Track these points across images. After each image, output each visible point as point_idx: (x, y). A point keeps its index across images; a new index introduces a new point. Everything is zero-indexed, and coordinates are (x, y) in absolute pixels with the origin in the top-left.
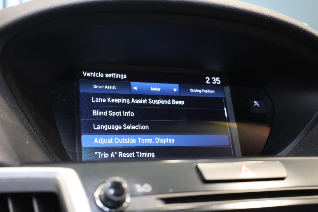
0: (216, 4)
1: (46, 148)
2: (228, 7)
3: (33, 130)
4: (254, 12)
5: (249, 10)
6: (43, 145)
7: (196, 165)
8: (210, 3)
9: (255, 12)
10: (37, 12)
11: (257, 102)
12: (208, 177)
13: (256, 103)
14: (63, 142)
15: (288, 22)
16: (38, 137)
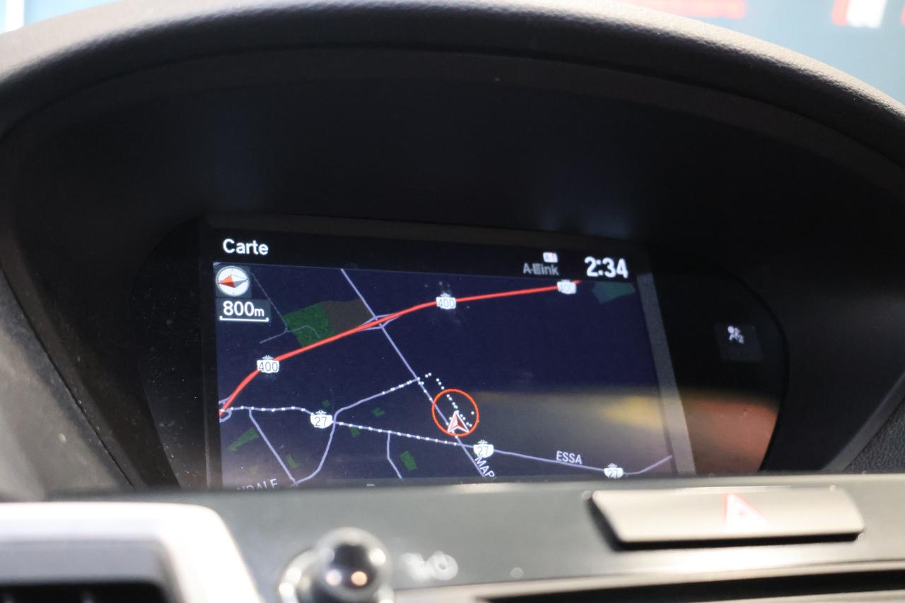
0: (626, 25)
1: (116, 462)
2: (662, 35)
3: (75, 406)
4: (738, 49)
5: (722, 43)
6: (106, 452)
7: (588, 498)
8: (611, 20)
9: (740, 51)
10: (95, 41)
11: (736, 329)
12: (627, 531)
13: (734, 333)
14: (166, 448)
15: (836, 81)
16: (91, 428)
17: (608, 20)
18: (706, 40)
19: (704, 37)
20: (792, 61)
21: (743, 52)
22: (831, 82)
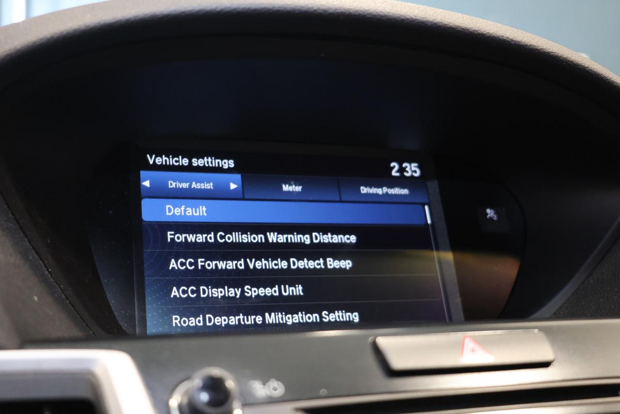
3: (47, 273)
5: (473, 29)
6: (68, 302)
7: (373, 341)
8: (397, 16)
9: (485, 34)
11: (492, 211)
12: (398, 363)
13: (491, 213)
14: (109, 296)
15: (552, 52)
16: (57, 286)
17: (395, 16)
18: (462, 27)
19: (461, 25)
20: (521, 40)
21: (488, 35)
22: (548, 53)
